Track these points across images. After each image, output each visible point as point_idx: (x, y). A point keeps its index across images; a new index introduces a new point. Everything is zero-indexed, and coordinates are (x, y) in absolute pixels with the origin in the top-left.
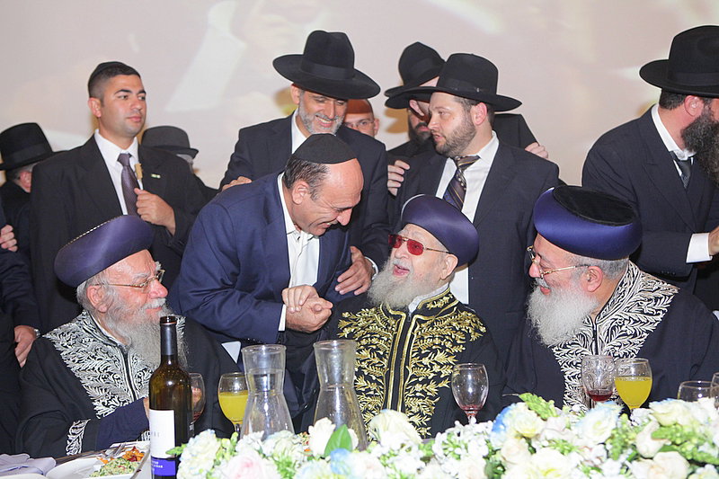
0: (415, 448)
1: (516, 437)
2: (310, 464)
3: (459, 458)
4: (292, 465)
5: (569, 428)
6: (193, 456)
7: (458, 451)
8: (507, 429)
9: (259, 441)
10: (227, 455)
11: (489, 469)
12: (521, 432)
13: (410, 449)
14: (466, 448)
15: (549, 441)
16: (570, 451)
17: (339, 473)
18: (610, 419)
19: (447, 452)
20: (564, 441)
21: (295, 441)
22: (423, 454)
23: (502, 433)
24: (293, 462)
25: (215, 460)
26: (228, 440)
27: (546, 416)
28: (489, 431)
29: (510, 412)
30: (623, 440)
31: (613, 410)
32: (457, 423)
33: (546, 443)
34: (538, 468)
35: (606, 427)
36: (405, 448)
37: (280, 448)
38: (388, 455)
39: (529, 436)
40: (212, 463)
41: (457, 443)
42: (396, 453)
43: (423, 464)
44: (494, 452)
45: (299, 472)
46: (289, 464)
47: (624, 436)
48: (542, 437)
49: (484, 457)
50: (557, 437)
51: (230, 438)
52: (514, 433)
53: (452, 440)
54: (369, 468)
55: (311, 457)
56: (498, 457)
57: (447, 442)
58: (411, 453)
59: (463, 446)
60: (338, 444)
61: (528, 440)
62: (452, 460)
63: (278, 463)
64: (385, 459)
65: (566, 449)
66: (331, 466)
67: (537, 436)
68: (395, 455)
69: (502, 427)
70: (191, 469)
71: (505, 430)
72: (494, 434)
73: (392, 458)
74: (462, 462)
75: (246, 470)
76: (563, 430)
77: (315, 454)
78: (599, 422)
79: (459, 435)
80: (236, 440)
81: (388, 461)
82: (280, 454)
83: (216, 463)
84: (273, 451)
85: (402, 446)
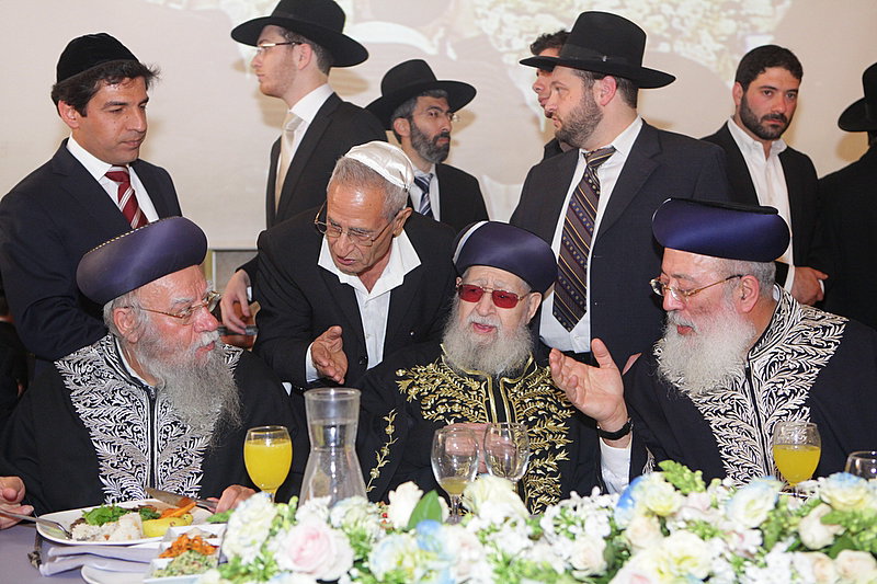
0: (521, 523)
1: (646, 514)
2: (390, 538)
3: (573, 537)
4: (367, 540)
5: (717, 507)
6: (243, 523)
7: (572, 529)
8: (637, 505)
9: (325, 508)
10: (286, 523)
11: (610, 553)
12: (653, 509)
13: (515, 524)
14: (583, 525)
15: (687, 523)
16: (712, 536)
17: (427, 550)
18: (767, 498)
19: (558, 530)
20: (706, 523)
21: (370, 510)
22: (530, 530)
23: (630, 508)
24: (368, 535)
25: (271, 530)
26: (285, 506)
27: (687, 490)
28: (614, 505)
29: (641, 483)
30: (780, 524)
31: (773, 487)
32: (573, 494)
33: (683, 525)
34: (670, 554)
35: (761, 509)
36: (509, 522)
37: (351, 519)
38: (488, 530)
39: (664, 515)
40: (267, 533)
41: (571, 519)
42: (498, 527)
43: (531, 543)
44: (619, 532)
45: (376, 548)
46: (363, 538)
47: (782, 520)
48: (679, 517)
49: (605, 538)
50: (697, 517)
51: (287, 503)
52: (644, 510)
53: (567, 515)
54: (463, 545)
55: (390, 531)
56: (623, 539)
57: (559, 517)
58: (517, 528)
59: (579, 523)
60: (425, 514)
61: (662, 519)
62: (564, 539)
63: (350, 536)
64: (484, 536)
65: (707, 533)
66: (418, 541)
67: (673, 515)
68: (497, 531)
69: (630, 502)
70: (241, 538)
71: (633, 506)
72: (619, 510)
73: (493, 534)
74: (576, 543)
75: (310, 543)
76: (708, 509)
77: (396, 527)
78: (753, 502)
79: (575, 509)
80: (295, 506)
81: (487, 538)
82: (352, 526)
83: (273, 533)
84: (343, 521)
85: (506, 519)
